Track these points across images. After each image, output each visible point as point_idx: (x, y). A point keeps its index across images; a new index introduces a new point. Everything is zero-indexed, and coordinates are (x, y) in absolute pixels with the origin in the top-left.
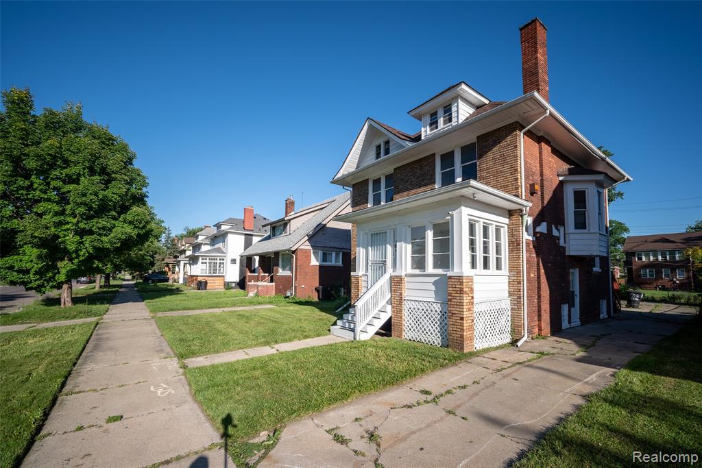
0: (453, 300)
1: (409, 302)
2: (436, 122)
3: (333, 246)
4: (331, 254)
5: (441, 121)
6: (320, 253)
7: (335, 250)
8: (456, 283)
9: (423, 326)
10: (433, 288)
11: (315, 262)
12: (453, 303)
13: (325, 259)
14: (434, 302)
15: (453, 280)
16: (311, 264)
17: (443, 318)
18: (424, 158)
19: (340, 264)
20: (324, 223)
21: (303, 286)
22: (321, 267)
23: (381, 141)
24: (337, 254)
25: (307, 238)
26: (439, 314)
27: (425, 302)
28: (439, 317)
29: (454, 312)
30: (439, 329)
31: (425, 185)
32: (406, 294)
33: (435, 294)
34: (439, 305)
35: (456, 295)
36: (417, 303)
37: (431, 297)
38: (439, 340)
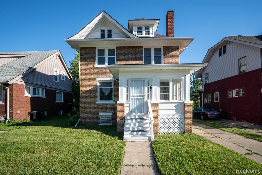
0: (187, 113)
1: (161, 116)
2: (141, 32)
3: (40, 84)
4: (39, 89)
5: (144, 32)
6: (31, 88)
7: (42, 87)
8: (189, 106)
9: (167, 126)
10: (175, 108)
11: (27, 94)
12: (187, 114)
13: (34, 92)
14: (176, 115)
15: (187, 105)
16: (24, 96)
17: (181, 121)
18: (136, 47)
19: (44, 96)
20: (34, 67)
21: (19, 112)
22: (32, 98)
23: (106, 29)
24: (42, 90)
25: (21, 76)
26: (178, 120)
27: (171, 115)
28: (178, 121)
29: (187, 118)
30: (178, 126)
31: (136, 60)
32: (160, 112)
33: (175, 111)
34: (179, 116)
35: (189, 111)
36: (166, 116)
37: (174, 112)
38: (179, 131)
